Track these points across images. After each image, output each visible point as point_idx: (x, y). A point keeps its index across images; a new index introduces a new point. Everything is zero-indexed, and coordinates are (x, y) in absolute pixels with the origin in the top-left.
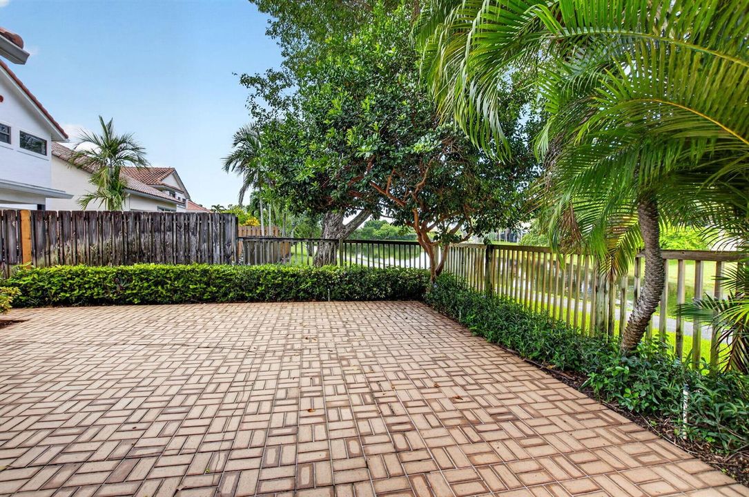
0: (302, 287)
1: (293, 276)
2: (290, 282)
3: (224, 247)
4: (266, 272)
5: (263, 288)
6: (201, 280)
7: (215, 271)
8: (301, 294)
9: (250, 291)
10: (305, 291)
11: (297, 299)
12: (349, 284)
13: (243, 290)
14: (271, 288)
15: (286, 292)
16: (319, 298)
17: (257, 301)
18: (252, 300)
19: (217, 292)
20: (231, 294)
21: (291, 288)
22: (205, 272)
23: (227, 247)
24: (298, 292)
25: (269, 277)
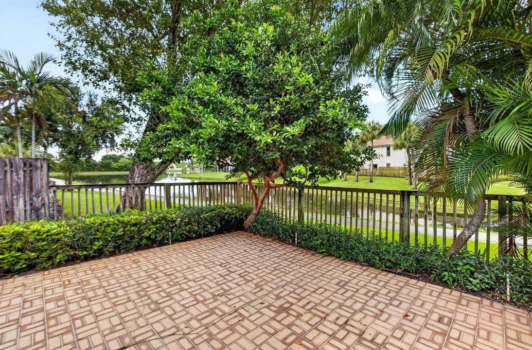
0: (146, 234)
1: (135, 225)
2: (132, 232)
3: (31, 199)
4: (105, 224)
5: (101, 243)
6: (11, 246)
7: (33, 232)
8: (144, 241)
9: (85, 249)
10: (148, 238)
11: (139, 248)
12: (188, 225)
13: (76, 249)
14: (110, 241)
15: (127, 242)
16: (162, 244)
17: (93, 258)
18: (87, 258)
19: (37, 258)
20: (59, 257)
21: (132, 238)
22: (18, 235)
23: (35, 199)
24: (141, 239)
25: (109, 230)
